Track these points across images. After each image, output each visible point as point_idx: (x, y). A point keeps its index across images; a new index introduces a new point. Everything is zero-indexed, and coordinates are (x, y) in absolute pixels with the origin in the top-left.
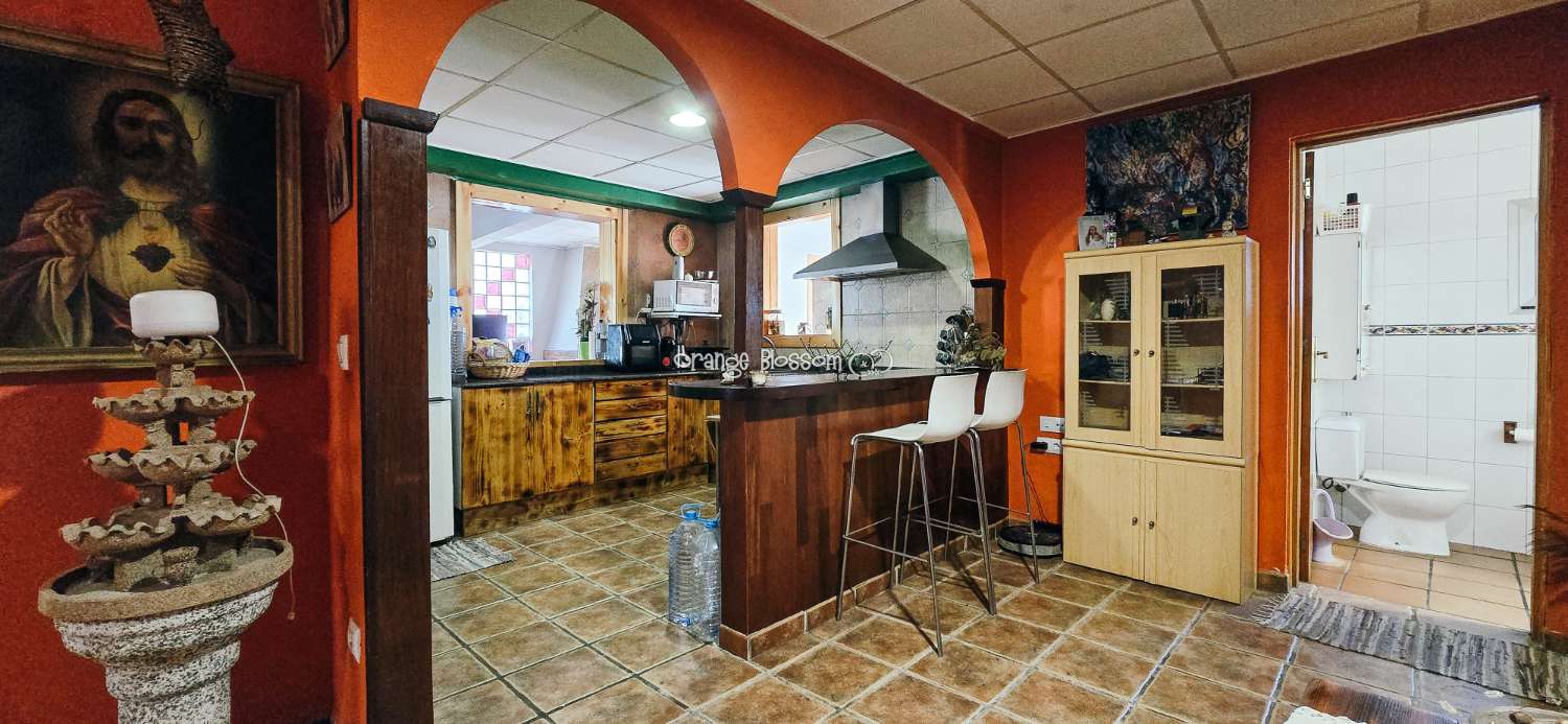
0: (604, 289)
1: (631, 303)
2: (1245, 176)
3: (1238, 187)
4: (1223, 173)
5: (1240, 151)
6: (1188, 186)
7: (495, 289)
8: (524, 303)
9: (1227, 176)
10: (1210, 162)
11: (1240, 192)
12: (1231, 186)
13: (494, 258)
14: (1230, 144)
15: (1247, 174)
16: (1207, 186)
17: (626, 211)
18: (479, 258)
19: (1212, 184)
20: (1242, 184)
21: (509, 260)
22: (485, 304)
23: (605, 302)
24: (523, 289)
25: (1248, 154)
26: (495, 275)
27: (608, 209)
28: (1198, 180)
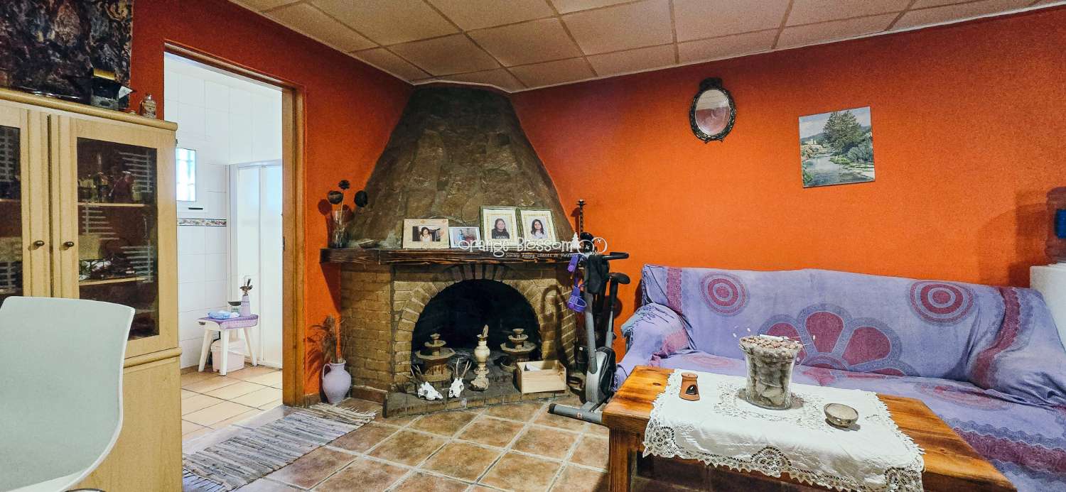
2: (128, 56)
3: (120, 66)
4: (102, 40)
5: (122, 28)
6: (52, 36)
9: (106, 47)
10: (85, 21)
11: (122, 72)
12: (111, 59)
14: (111, 13)
15: (130, 54)
16: (80, 47)
19: (87, 48)
20: (124, 64)
25: (131, 34)
28: (69, 34)
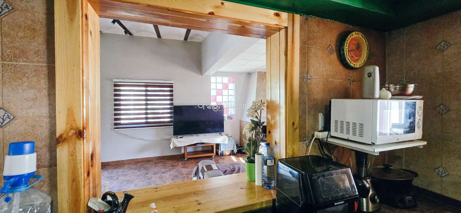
0: (272, 107)
1: (302, 127)
7: (219, 93)
8: (232, 99)
13: (219, 79)
17: (298, 17)
18: (213, 79)
21: (226, 80)
22: (215, 100)
23: (273, 122)
24: (232, 92)
26: (220, 87)
27: (277, 15)
